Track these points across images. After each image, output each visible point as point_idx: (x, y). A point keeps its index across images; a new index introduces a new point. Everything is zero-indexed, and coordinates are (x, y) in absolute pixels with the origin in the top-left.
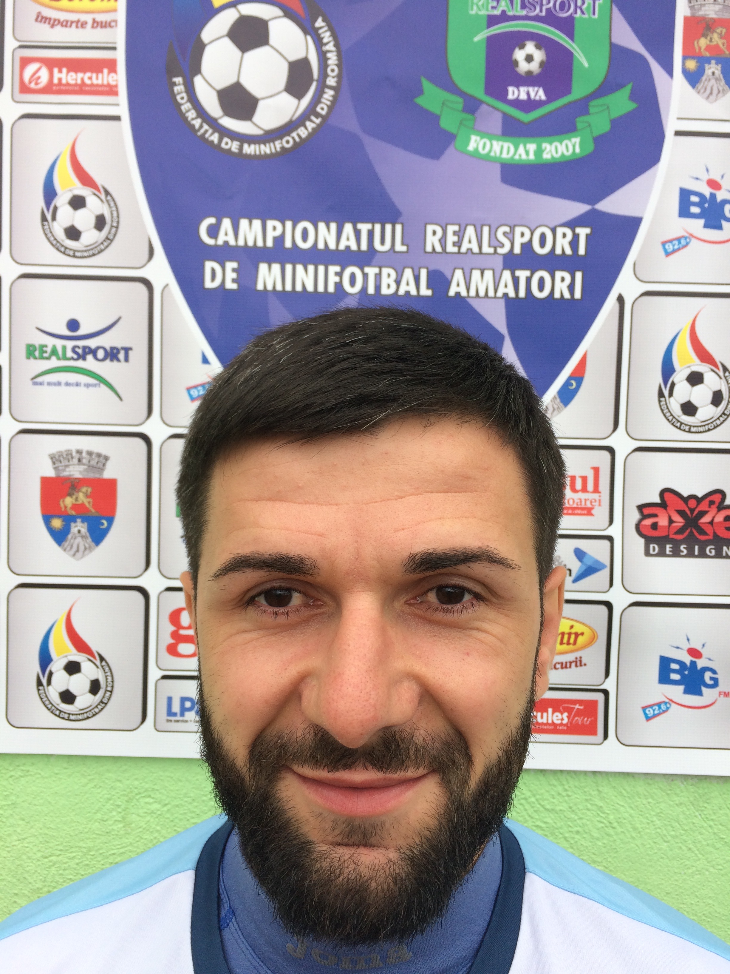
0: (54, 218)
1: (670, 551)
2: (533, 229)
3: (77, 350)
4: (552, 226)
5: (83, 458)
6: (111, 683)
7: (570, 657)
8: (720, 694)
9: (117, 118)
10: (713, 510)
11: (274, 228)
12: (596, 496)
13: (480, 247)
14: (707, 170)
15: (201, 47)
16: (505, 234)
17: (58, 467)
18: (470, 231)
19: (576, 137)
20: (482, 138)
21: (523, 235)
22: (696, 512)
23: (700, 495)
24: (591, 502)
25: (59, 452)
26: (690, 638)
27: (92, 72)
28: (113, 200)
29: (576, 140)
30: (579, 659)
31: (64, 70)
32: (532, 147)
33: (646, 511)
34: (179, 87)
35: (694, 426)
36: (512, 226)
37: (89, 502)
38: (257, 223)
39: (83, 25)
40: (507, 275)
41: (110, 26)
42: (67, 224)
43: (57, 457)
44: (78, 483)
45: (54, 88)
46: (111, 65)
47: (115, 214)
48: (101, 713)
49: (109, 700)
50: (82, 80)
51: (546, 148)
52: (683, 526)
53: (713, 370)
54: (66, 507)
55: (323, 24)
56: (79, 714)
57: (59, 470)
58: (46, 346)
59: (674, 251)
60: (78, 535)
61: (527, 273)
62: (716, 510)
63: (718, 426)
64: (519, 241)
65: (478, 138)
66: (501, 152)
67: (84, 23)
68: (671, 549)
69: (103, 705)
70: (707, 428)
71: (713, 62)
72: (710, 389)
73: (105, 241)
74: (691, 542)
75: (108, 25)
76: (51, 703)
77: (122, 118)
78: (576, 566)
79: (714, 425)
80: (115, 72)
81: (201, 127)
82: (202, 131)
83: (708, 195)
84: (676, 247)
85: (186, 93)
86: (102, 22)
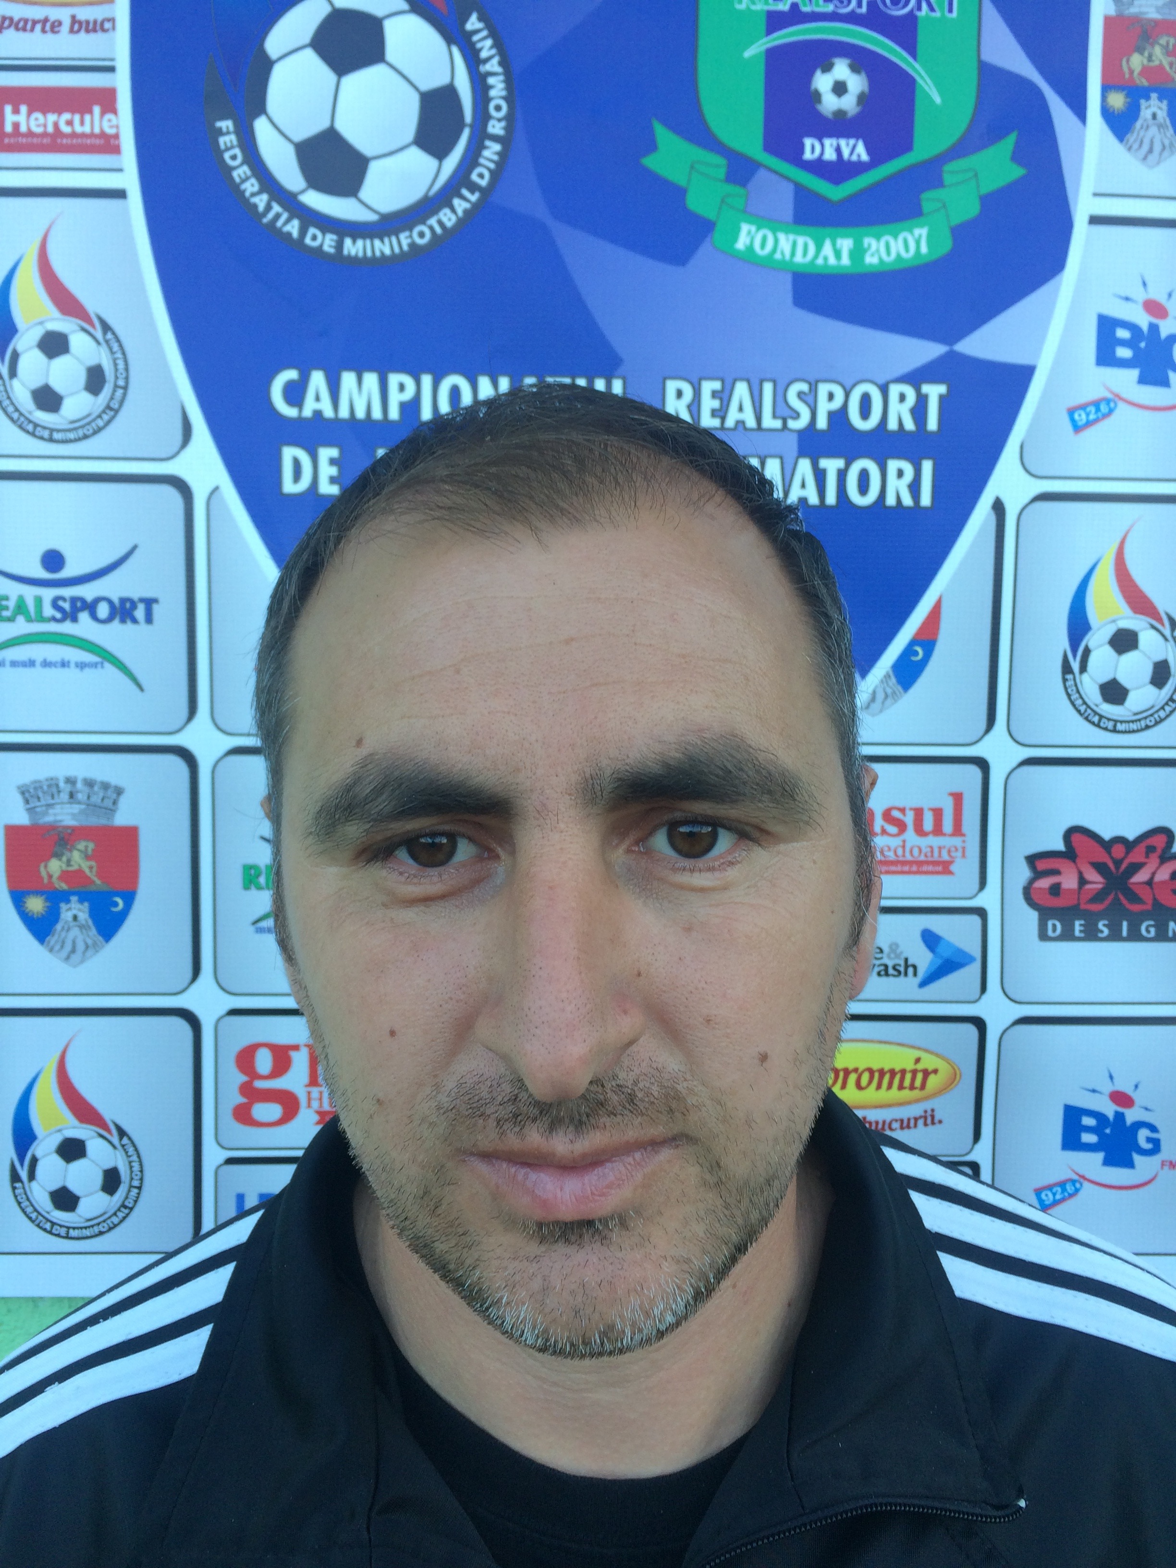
0: (13, 374)
1: (1081, 931)
2: (848, 388)
3: (61, 603)
4: (881, 381)
5: (77, 792)
6: (139, 1173)
7: (916, 1110)
8: (1163, 1164)
9: (120, 194)
10: (1153, 863)
11: (402, 387)
12: (957, 841)
13: (759, 418)
14: (1146, 284)
16: (800, 395)
17: (35, 807)
18: (741, 390)
19: (921, 226)
20: (758, 229)
21: (831, 397)
22: (1124, 866)
23: (1131, 836)
24: (949, 851)
25: (35, 782)
26: (1114, 1075)
27: (73, 112)
28: (118, 340)
29: (922, 232)
30: (929, 1113)
31: (24, 108)
32: (846, 244)
33: (1041, 865)
34: (228, 140)
35: (1121, 722)
36: (813, 382)
37: (91, 868)
38: (371, 379)
39: (56, 26)
40: (805, 466)
41: (103, 29)
42: (37, 383)
43: (32, 790)
44: (70, 834)
45: (6, 141)
46: (107, 99)
47: (121, 365)
48: (123, 1225)
49: (136, 1202)
50: (56, 125)
51: (870, 246)
52: (1102, 889)
53: (1153, 627)
54: (50, 876)
55: (480, 25)
56: (86, 1228)
57: (36, 813)
58: (7, 598)
59: (1089, 424)
60: (72, 924)
61: (840, 463)
62: (1158, 861)
63: (1162, 720)
64: (824, 408)
65: (753, 228)
66: (793, 254)
67: (56, 24)
68: (1082, 928)
69: (127, 1211)
70: (1143, 723)
71: (1154, 96)
72: (1149, 658)
73: (104, 412)
74: (1115, 915)
75: (98, 27)
76: (36, 1210)
77: (129, 195)
78: (923, 959)
79: (1155, 718)
80: (114, 111)
81: (268, 208)
82: (270, 215)
83: (1145, 327)
84: (1092, 417)
85: (243, 151)
86: (88, 22)
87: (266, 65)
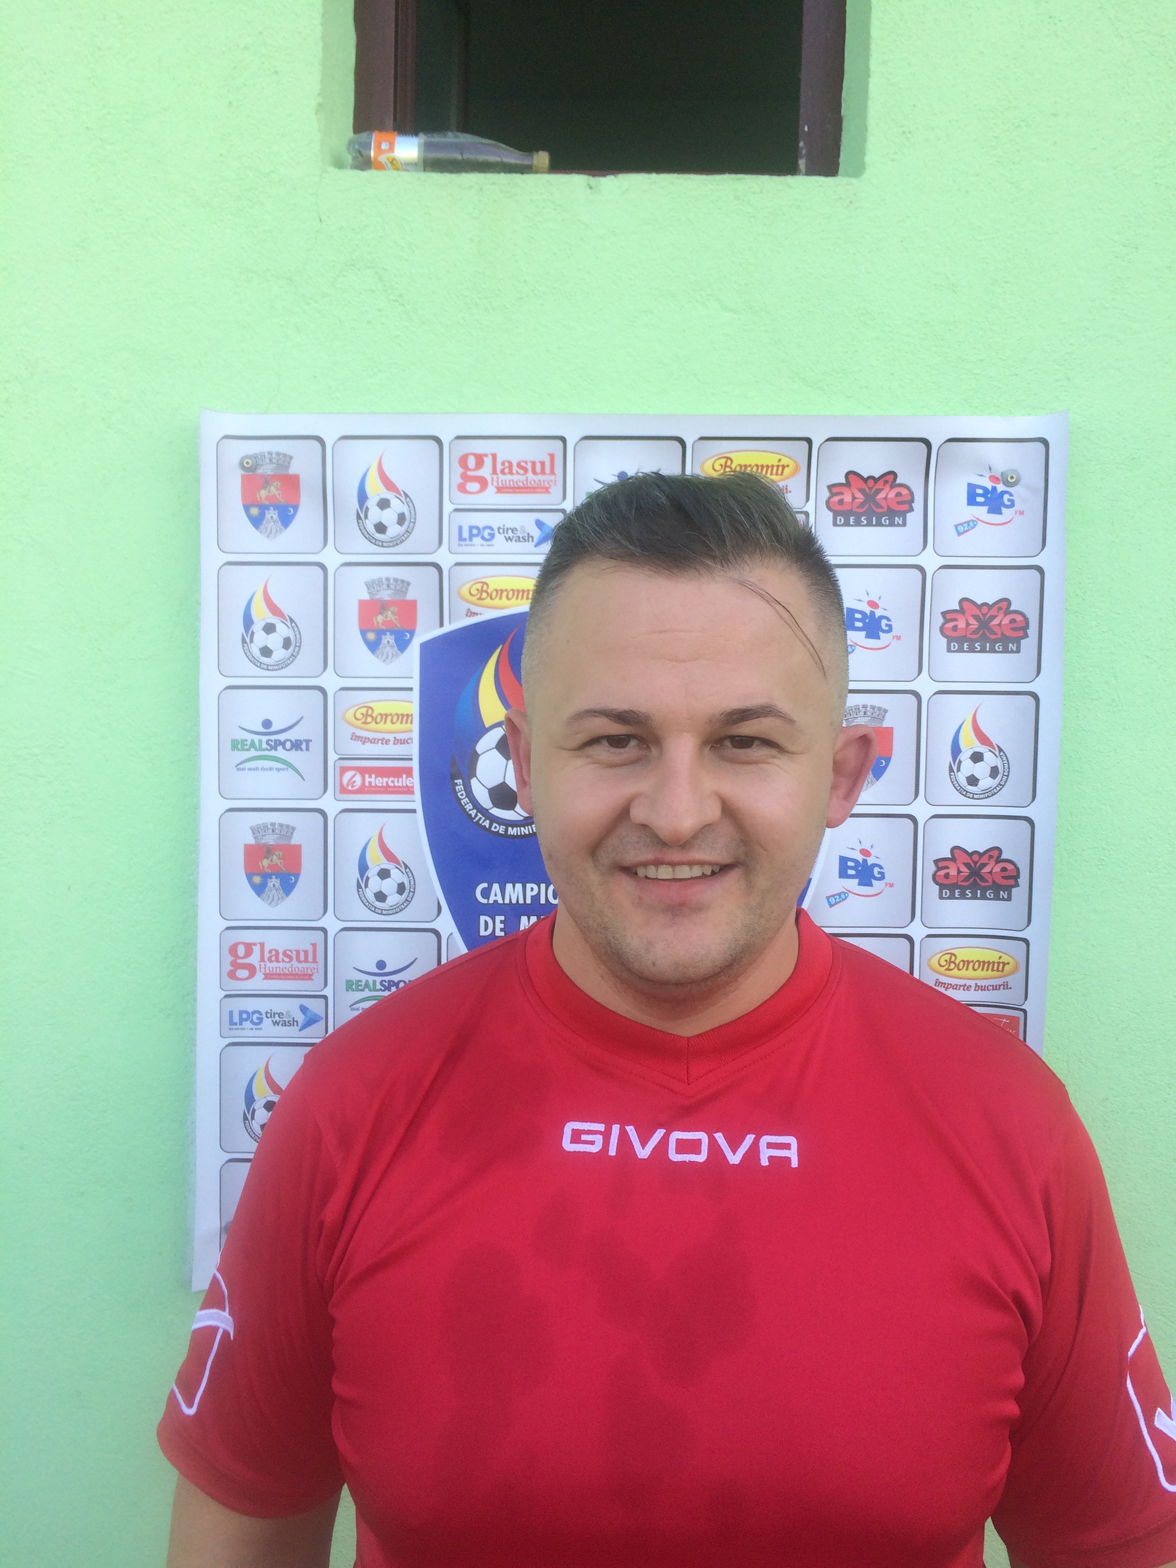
0: (366, 886)
3: (384, 983)
9: (414, 811)
11: (532, 889)
14: (860, 842)
15: (475, 757)
27: (394, 777)
28: (411, 871)
31: (373, 776)
34: (459, 787)
38: (519, 886)
41: (407, 743)
42: (377, 890)
45: (366, 789)
46: (409, 772)
47: (412, 882)
50: (387, 783)
58: (361, 981)
59: (836, 903)
73: (404, 902)
75: (405, 742)
77: (417, 811)
80: (412, 777)
81: (476, 815)
82: (477, 819)
83: (861, 861)
84: (837, 900)
85: (465, 791)
86: (401, 740)
87: (476, 756)
